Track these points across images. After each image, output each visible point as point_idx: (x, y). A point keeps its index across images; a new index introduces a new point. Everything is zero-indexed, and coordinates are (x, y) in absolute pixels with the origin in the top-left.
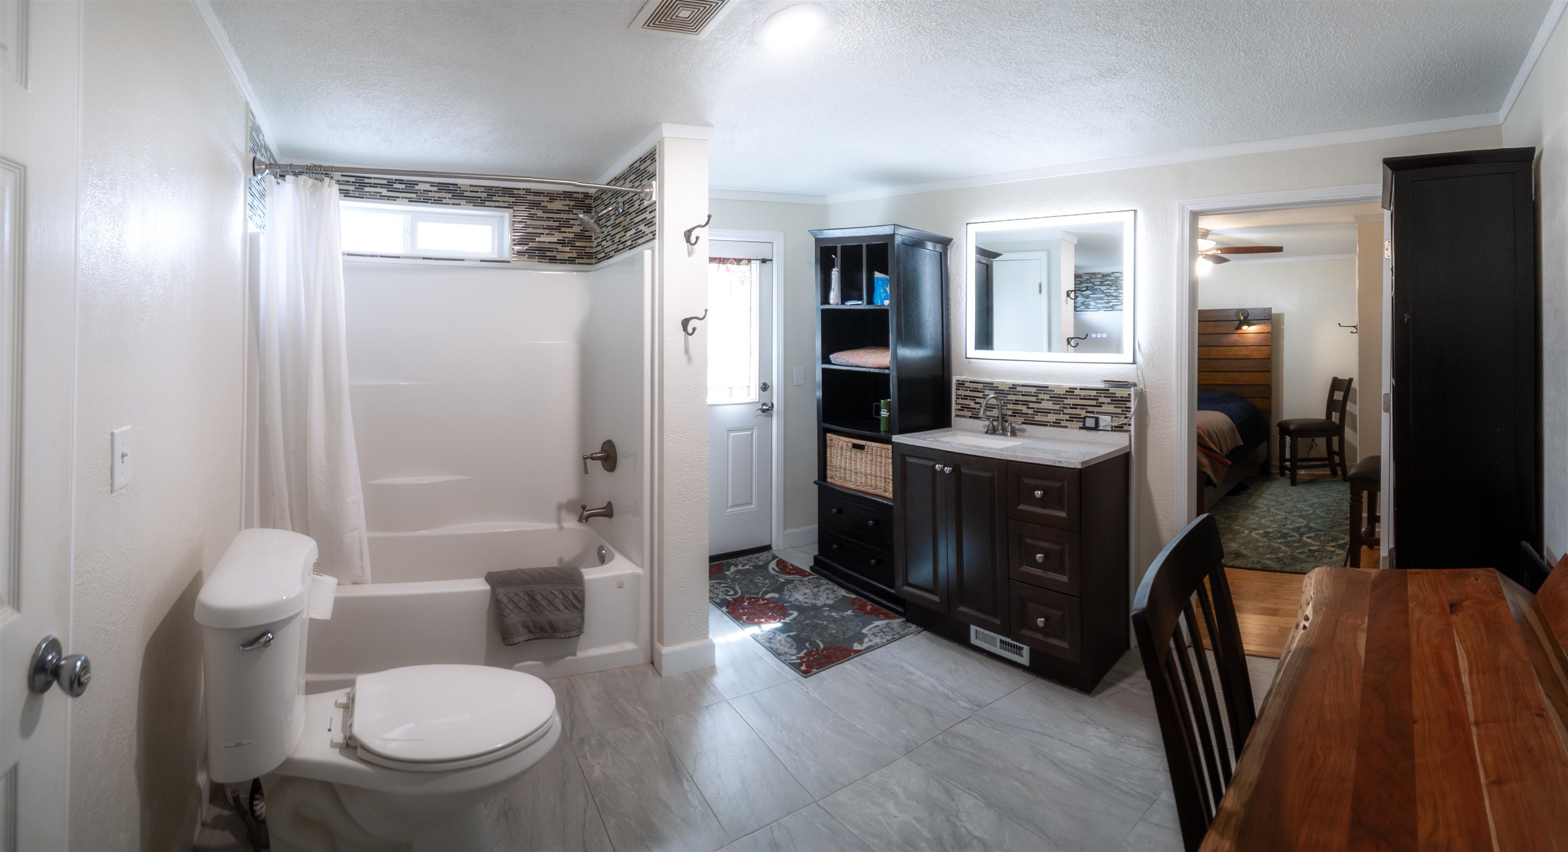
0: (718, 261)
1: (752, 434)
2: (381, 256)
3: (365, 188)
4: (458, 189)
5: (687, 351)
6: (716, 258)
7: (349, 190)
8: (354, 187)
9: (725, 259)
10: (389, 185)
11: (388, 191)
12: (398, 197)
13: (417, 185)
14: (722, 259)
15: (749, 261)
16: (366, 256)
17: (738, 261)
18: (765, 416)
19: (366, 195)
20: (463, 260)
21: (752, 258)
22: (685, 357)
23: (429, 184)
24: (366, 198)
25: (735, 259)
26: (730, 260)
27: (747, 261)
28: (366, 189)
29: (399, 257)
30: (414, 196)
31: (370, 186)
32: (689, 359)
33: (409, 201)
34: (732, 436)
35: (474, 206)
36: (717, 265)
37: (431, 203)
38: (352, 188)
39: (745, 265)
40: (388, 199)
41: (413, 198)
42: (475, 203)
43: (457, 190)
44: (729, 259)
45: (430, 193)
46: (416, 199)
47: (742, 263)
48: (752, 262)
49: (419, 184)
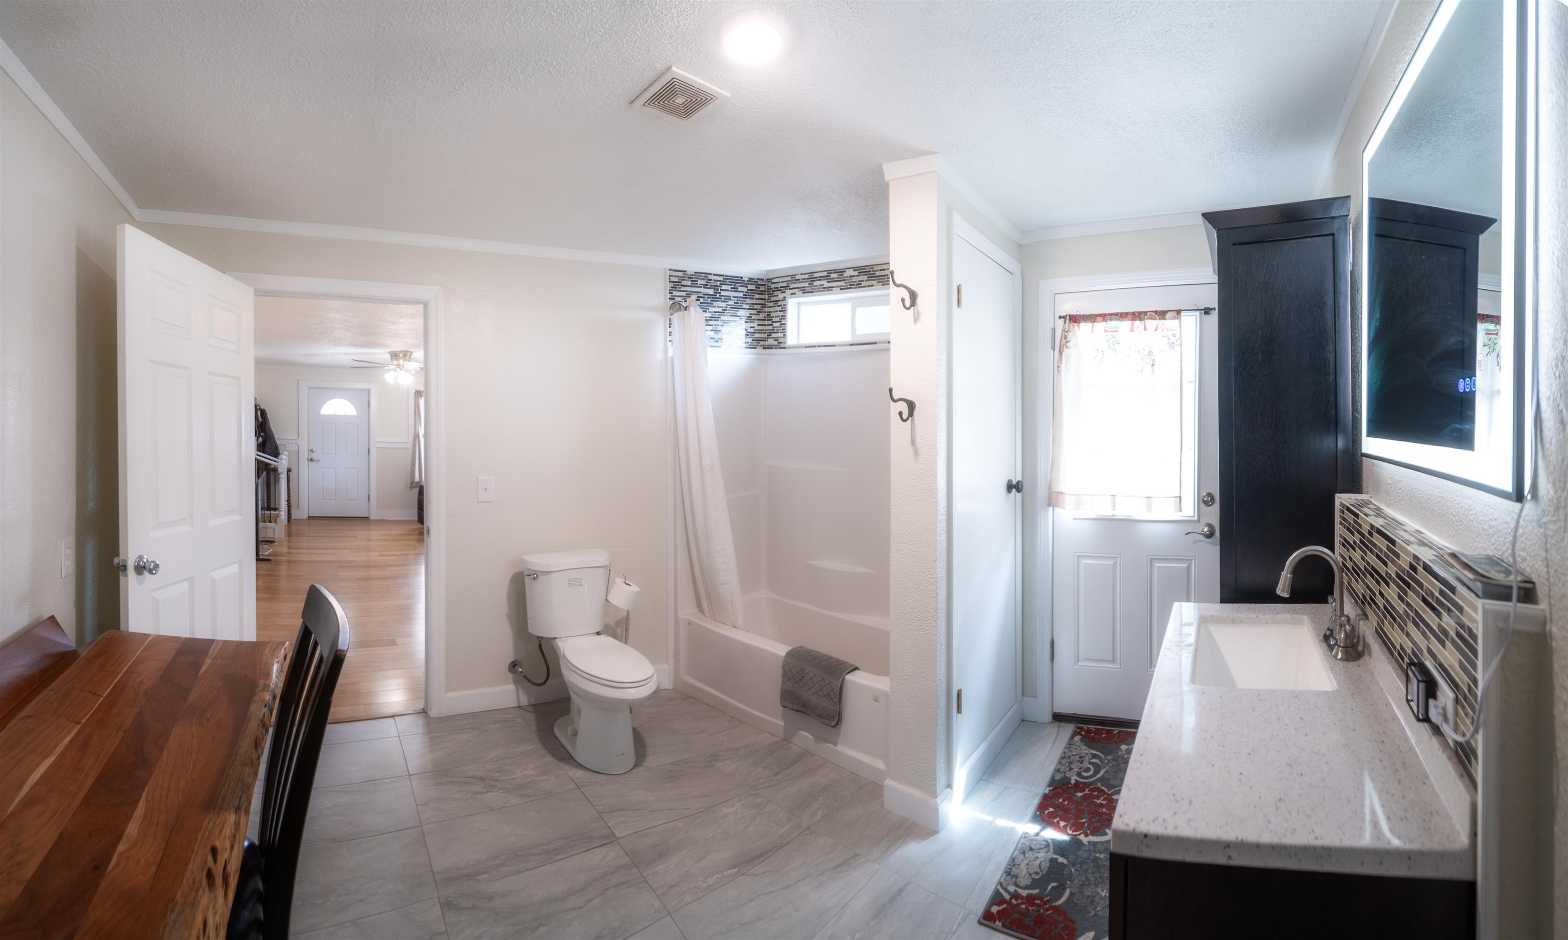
0: (1130, 316)
1: (1189, 568)
2: (824, 346)
3: (814, 282)
4: (872, 270)
5: (913, 442)
6: (1127, 314)
7: (805, 287)
8: (808, 283)
9: (1140, 313)
10: (827, 278)
11: (828, 282)
12: (833, 287)
13: (845, 272)
14: (1137, 314)
15: (1179, 312)
16: (814, 346)
17: (1162, 314)
18: (1210, 543)
19: (815, 289)
20: (875, 343)
21: (1182, 309)
22: (910, 449)
23: (852, 269)
24: (816, 292)
25: (1156, 312)
26: (1148, 313)
27: (1174, 314)
28: (816, 283)
29: (834, 346)
30: (842, 283)
31: (817, 280)
32: (916, 453)
33: (841, 289)
34: (1158, 566)
35: (883, 285)
36: (1130, 322)
37: (855, 288)
38: (806, 284)
39: (1172, 319)
40: (828, 290)
41: (842, 286)
42: (883, 282)
43: (870, 271)
44: (1146, 313)
45: (853, 278)
46: (845, 286)
47: (1167, 316)
48: (1183, 313)
49: (847, 270)
